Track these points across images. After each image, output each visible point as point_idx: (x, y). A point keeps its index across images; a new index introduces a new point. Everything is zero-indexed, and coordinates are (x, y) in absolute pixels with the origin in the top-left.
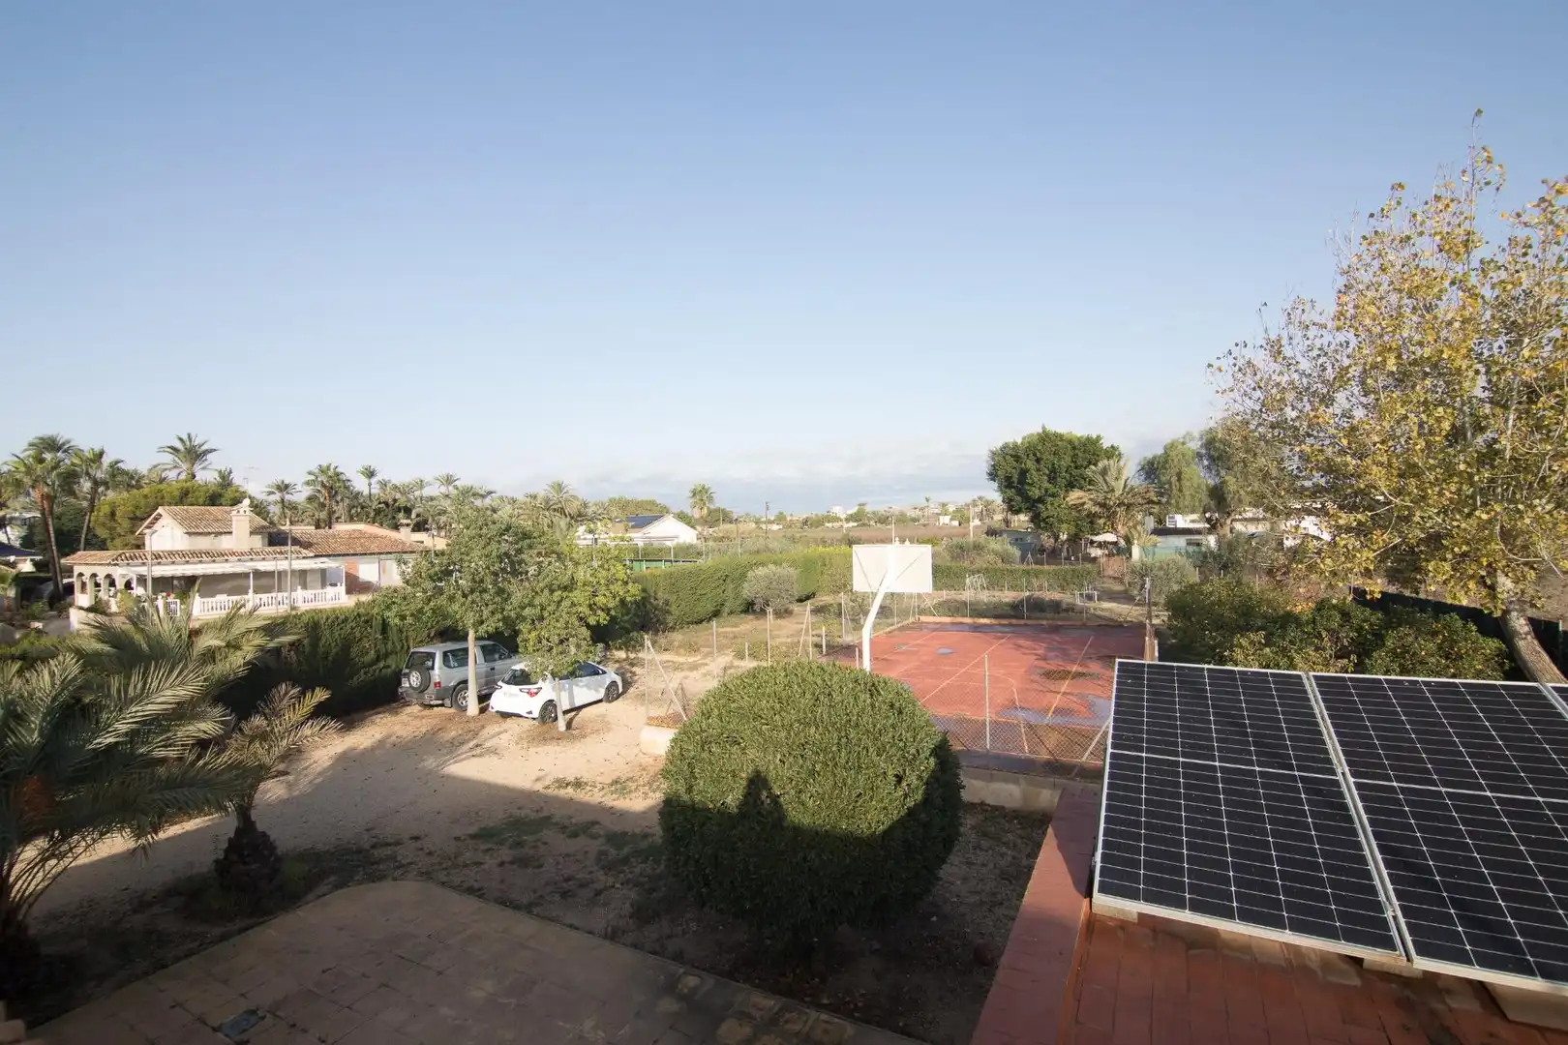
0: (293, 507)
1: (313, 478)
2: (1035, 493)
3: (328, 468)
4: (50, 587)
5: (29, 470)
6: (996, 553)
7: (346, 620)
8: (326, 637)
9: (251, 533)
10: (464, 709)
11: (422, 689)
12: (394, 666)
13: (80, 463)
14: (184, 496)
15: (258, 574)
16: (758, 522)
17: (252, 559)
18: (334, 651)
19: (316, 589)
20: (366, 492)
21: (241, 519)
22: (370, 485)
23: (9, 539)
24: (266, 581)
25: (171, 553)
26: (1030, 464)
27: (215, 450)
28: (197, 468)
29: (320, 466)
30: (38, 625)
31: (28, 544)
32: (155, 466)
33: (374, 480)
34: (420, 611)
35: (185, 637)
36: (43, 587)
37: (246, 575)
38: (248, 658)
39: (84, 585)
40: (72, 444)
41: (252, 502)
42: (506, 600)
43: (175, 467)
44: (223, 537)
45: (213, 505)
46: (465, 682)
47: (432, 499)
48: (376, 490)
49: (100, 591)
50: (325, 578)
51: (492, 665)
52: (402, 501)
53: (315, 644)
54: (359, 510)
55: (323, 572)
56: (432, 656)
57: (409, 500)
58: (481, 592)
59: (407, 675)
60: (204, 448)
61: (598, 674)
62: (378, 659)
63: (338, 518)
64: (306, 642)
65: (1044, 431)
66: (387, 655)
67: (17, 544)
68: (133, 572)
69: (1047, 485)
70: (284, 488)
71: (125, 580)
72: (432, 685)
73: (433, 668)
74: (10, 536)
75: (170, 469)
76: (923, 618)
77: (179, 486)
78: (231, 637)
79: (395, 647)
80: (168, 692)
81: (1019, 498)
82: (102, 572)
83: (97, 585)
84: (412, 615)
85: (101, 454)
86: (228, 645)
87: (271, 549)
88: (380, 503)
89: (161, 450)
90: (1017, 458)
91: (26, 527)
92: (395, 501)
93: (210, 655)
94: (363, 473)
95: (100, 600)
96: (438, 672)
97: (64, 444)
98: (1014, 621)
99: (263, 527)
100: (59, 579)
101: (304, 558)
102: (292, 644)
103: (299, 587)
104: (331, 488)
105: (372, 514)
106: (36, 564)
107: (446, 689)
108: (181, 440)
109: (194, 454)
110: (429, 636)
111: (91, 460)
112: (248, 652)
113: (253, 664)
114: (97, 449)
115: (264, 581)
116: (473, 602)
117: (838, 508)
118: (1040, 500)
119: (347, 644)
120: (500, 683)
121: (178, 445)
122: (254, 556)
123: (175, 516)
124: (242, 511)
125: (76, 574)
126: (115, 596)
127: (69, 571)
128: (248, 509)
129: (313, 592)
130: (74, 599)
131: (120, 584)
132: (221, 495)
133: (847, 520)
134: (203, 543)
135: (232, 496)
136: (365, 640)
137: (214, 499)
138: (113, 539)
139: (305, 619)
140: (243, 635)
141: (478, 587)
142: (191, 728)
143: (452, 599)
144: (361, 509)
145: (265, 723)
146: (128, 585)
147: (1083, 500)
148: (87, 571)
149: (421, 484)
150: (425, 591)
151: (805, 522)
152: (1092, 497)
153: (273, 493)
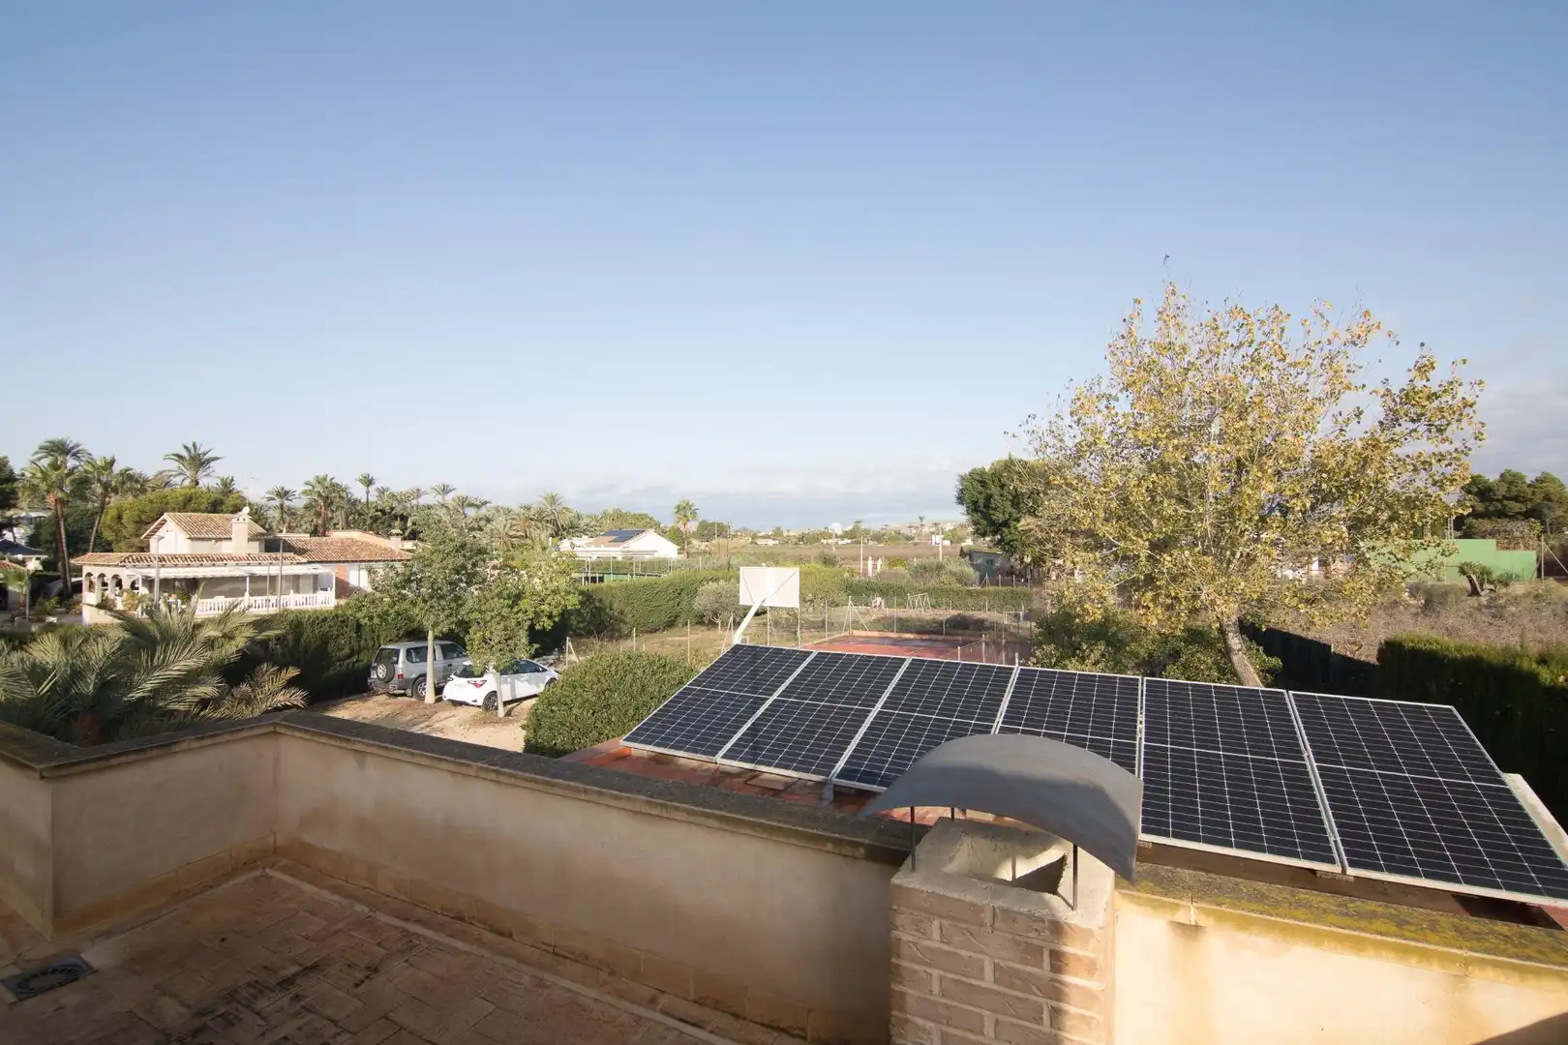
0: (292, 513)
1: (310, 487)
2: (999, 517)
3: (325, 479)
4: (58, 585)
5: (45, 476)
6: (953, 574)
7: (325, 620)
8: (307, 634)
9: (249, 540)
10: (422, 698)
11: (387, 680)
12: (365, 661)
13: (92, 470)
14: (187, 504)
15: (254, 578)
16: (755, 537)
17: (249, 564)
18: (314, 646)
19: (308, 592)
20: (364, 500)
21: (241, 525)
22: (368, 493)
23: (15, 538)
24: (262, 585)
25: (174, 557)
26: (994, 490)
27: (218, 458)
28: (201, 474)
29: (317, 477)
30: (53, 619)
31: (34, 543)
32: (161, 473)
33: (372, 488)
34: (387, 613)
35: (190, 629)
36: (52, 584)
37: (242, 579)
38: (239, 648)
39: (91, 584)
40: (81, 448)
41: (251, 509)
42: (461, 606)
43: (181, 474)
44: (224, 543)
45: (214, 512)
46: (424, 675)
47: (429, 507)
48: (373, 498)
49: (106, 590)
50: (317, 583)
51: (449, 661)
52: (398, 510)
53: (297, 640)
54: (357, 517)
55: (315, 577)
56: (397, 653)
57: (405, 508)
58: (438, 599)
59: (375, 668)
60: (207, 457)
61: (539, 671)
62: (352, 654)
63: (335, 524)
64: (290, 637)
65: (1010, 458)
66: (359, 651)
67: (23, 543)
68: (139, 573)
69: (1011, 510)
70: (283, 494)
71: (131, 580)
72: (396, 677)
73: (397, 662)
74: (17, 535)
75: (175, 476)
76: (856, 633)
77: (183, 492)
78: (227, 630)
79: (368, 644)
80: (182, 663)
81: (985, 522)
82: (109, 573)
83: (105, 584)
84: (379, 616)
85: (113, 462)
86: (225, 636)
87: (267, 555)
88: (377, 511)
89: (167, 457)
90: (983, 483)
91: (32, 526)
92: (392, 509)
93: (210, 643)
94: (361, 480)
95: (107, 598)
96: (402, 665)
97: (73, 448)
98: (934, 637)
99: (263, 534)
100: (68, 577)
101: (298, 563)
102: (278, 638)
103: (292, 591)
104: (327, 497)
105: (369, 522)
106: (44, 563)
107: (407, 681)
108: (186, 448)
109: (198, 461)
110: (397, 636)
111: (102, 468)
112: (240, 642)
113: (244, 653)
114: (109, 458)
115: (259, 585)
116: (432, 607)
117: (836, 524)
118: (1006, 524)
119: (325, 640)
120: (452, 676)
121: (184, 453)
122: (251, 562)
123: (179, 522)
124: (241, 519)
125: (84, 574)
126: (120, 595)
127: (79, 571)
128: (248, 518)
129: (305, 596)
130: (81, 597)
131: (126, 585)
132: (221, 502)
133: (842, 537)
134: (204, 548)
135: (232, 503)
136: (342, 637)
137: (215, 507)
138: (118, 542)
139: (291, 617)
140: (237, 628)
141: (436, 595)
142: (196, 690)
143: (414, 604)
144: (359, 516)
145: (250, 690)
146: (133, 586)
147: (1030, 527)
148: (96, 571)
149: (418, 493)
150: (391, 597)
151: (802, 538)
152: (1039, 523)
153: (273, 499)
